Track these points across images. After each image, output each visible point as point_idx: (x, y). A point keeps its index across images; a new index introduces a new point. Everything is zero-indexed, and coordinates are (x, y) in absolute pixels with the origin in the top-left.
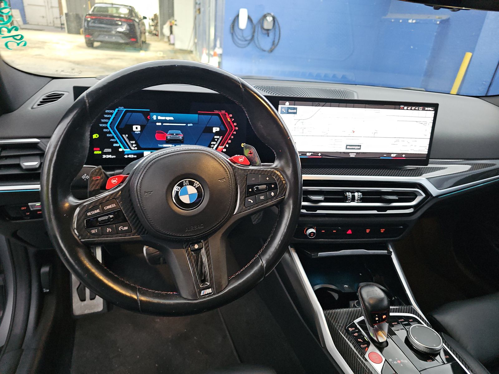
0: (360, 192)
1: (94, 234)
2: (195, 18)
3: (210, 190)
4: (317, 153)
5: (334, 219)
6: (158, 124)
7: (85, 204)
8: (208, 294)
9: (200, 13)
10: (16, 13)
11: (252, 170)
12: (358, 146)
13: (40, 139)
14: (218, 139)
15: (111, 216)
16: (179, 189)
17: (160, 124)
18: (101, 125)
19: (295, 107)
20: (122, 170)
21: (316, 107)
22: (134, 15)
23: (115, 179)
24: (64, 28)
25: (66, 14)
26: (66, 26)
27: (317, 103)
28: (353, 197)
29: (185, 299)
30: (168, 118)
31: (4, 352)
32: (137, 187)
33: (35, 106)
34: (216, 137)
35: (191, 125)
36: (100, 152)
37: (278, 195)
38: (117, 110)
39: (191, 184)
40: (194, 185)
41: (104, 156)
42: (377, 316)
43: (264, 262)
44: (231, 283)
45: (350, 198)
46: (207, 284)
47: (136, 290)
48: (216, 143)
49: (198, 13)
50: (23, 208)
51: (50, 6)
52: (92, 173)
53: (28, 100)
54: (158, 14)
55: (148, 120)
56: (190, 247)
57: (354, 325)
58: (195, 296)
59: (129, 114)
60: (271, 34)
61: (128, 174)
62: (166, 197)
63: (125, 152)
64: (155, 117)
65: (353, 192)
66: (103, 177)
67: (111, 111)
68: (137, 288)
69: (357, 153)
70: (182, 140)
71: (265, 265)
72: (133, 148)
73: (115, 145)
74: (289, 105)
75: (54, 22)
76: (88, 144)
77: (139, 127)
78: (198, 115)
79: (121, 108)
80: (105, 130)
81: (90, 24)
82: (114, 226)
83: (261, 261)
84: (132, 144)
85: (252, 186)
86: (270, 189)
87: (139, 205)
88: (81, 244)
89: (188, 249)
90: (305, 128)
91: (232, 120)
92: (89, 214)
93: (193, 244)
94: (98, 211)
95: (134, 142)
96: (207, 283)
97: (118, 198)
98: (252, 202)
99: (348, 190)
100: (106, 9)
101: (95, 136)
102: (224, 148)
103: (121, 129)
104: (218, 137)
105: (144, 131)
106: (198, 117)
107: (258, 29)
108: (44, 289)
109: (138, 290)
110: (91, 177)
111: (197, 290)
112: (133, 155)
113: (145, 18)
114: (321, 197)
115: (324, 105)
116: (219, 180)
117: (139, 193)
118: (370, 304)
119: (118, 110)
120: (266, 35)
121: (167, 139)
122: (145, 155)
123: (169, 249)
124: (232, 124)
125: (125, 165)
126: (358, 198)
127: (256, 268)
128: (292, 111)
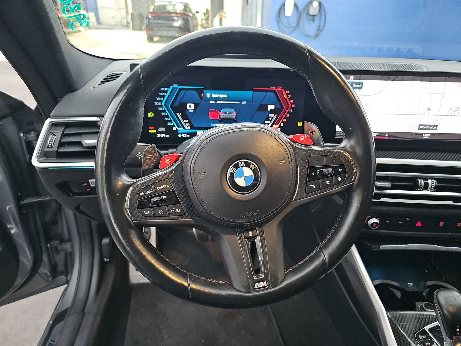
0: (435, 179)
1: (146, 216)
2: (243, 9)
3: (267, 173)
4: (383, 134)
5: (401, 209)
6: (211, 102)
7: (139, 183)
8: (262, 287)
9: (247, 4)
10: (91, 15)
11: (316, 151)
12: (434, 126)
13: (99, 117)
14: (272, 118)
15: (164, 197)
16: (234, 170)
17: (213, 102)
18: (156, 103)
19: (361, 81)
20: (175, 150)
21: (385, 81)
22: (188, 10)
23: (168, 158)
24: (129, 26)
25: (132, 14)
26: (131, 24)
27: (387, 76)
28: (426, 185)
29: (238, 290)
30: (222, 96)
31: (69, 314)
32: (190, 167)
33: (97, 86)
34: (270, 115)
35: (245, 102)
36: (155, 131)
37: (346, 181)
38: (171, 87)
39: (248, 165)
40: (250, 167)
41: (159, 135)
42: (458, 327)
43: (327, 257)
44: (288, 277)
45: (422, 185)
46: (262, 277)
47: (187, 277)
48: (270, 122)
49: (245, 4)
50: (84, 185)
51: (118, 7)
52: (147, 152)
53: (90, 80)
54: (209, 9)
55: (201, 98)
56: (244, 234)
57: (424, 332)
58: (249, 288)
59: (183, 92)
60: (317, 19)
61: (182, 153)
62: (221, 179)
63: (178, 131)
64: (208, 95)
65: (425, 179)
66: (157, 156)
67: (166, 89)
68: (188, 274)
69: (432, 134)
70: (235, 119)
71: (327, 260)
72: (186, 128)
73: (169, 124)
74: (354, 79)
75: (121, 21)
76: (141, 121)
77: (192, 105)
78: (252, 92)
79: (176, 86)
80: (160, 109)
81: (151, 21)
82: (166, 208)
83: (323, 254)
84: (186, 123)
85: (315, 170)
86: (336, 173)
87: (192, 186)
88: (134, 225)
89: (242, 236)
90: (371, 105)
91: (289, 97)
92: (142, 194)
93: (247, 231)
94: (151, 191)
95: (187, 121)
96: (261, 275)
97: (171, 178)
98: (314, 187)
99: (419, 177)
100: (164, 7)
101: (150, 115)
102: (278, 128)
103: (175, 107)
104: (272, 115)
105: (197, 110)
106: (253, 93)
107: (304, 15)
108: (105, 258)
109: (189, 277)
110: (145, 156)
111: (251, 281)
112: (186, 135)
113: (197, 12)
114: (388, 184)
115: (395, 79)
116: (279, 162)
117: (192, 173)
118: (449, 312)
119: (173, 88)
120: (312, 21)
121: (220, 118)
122: (198, 134)
123: (222, 235)
124: (288, 100)
125: (178, 145)
126: (432, 185)
127: (317, 263)
128: (357, 86)
